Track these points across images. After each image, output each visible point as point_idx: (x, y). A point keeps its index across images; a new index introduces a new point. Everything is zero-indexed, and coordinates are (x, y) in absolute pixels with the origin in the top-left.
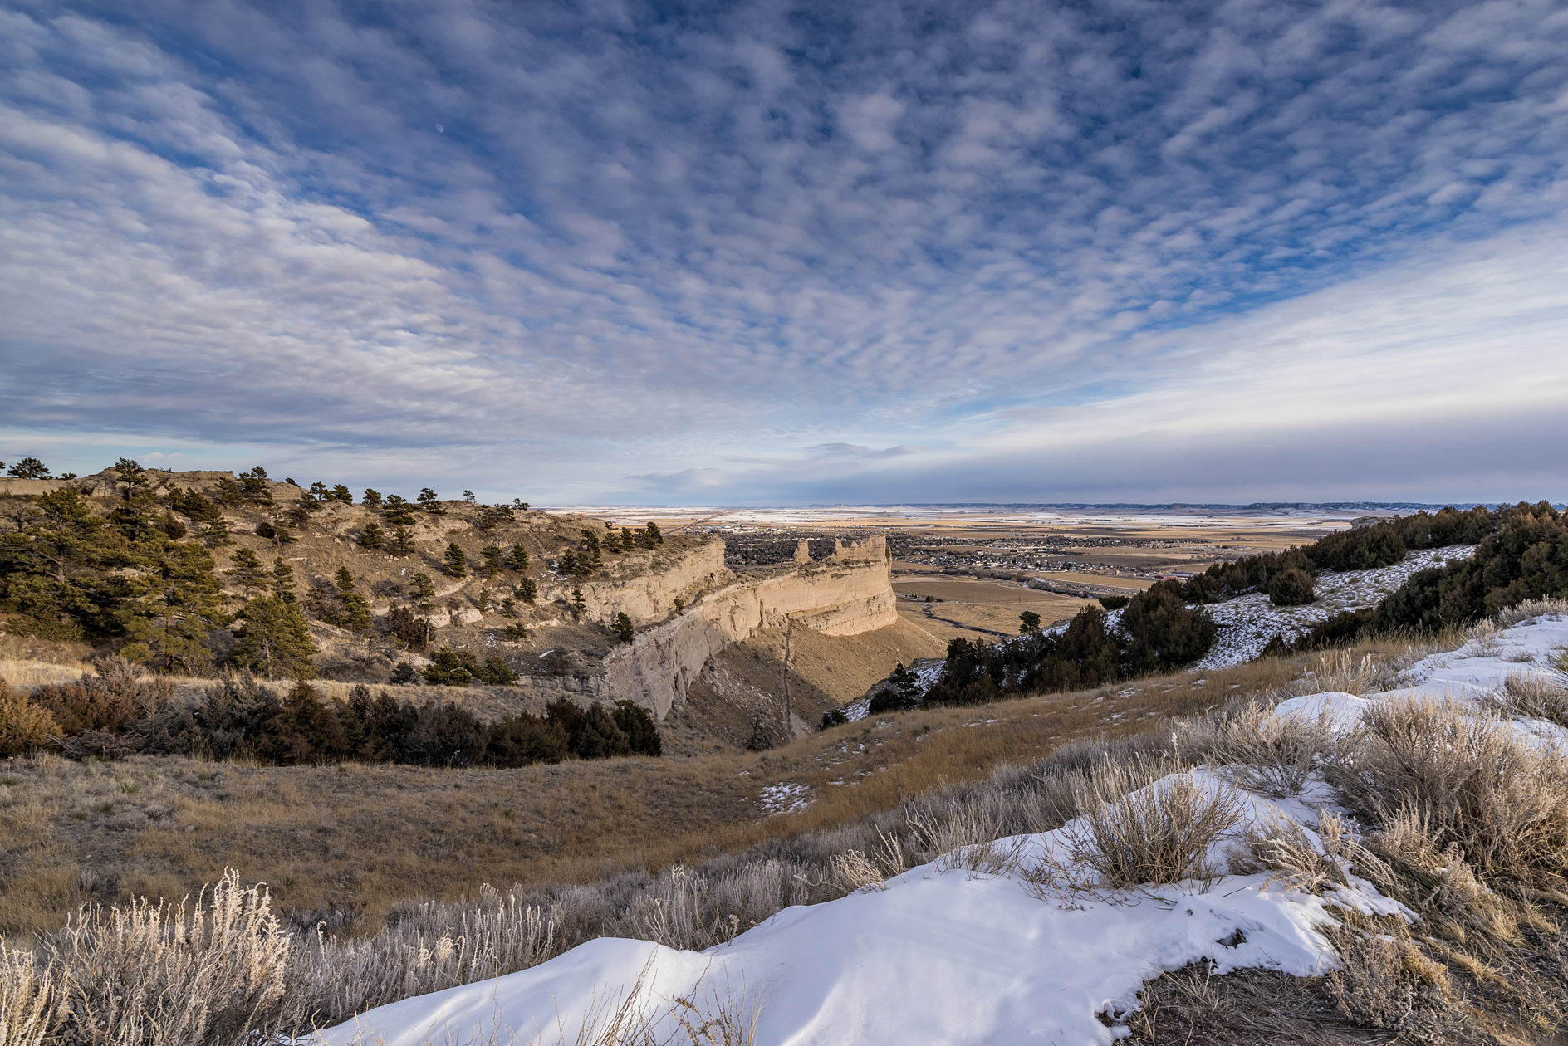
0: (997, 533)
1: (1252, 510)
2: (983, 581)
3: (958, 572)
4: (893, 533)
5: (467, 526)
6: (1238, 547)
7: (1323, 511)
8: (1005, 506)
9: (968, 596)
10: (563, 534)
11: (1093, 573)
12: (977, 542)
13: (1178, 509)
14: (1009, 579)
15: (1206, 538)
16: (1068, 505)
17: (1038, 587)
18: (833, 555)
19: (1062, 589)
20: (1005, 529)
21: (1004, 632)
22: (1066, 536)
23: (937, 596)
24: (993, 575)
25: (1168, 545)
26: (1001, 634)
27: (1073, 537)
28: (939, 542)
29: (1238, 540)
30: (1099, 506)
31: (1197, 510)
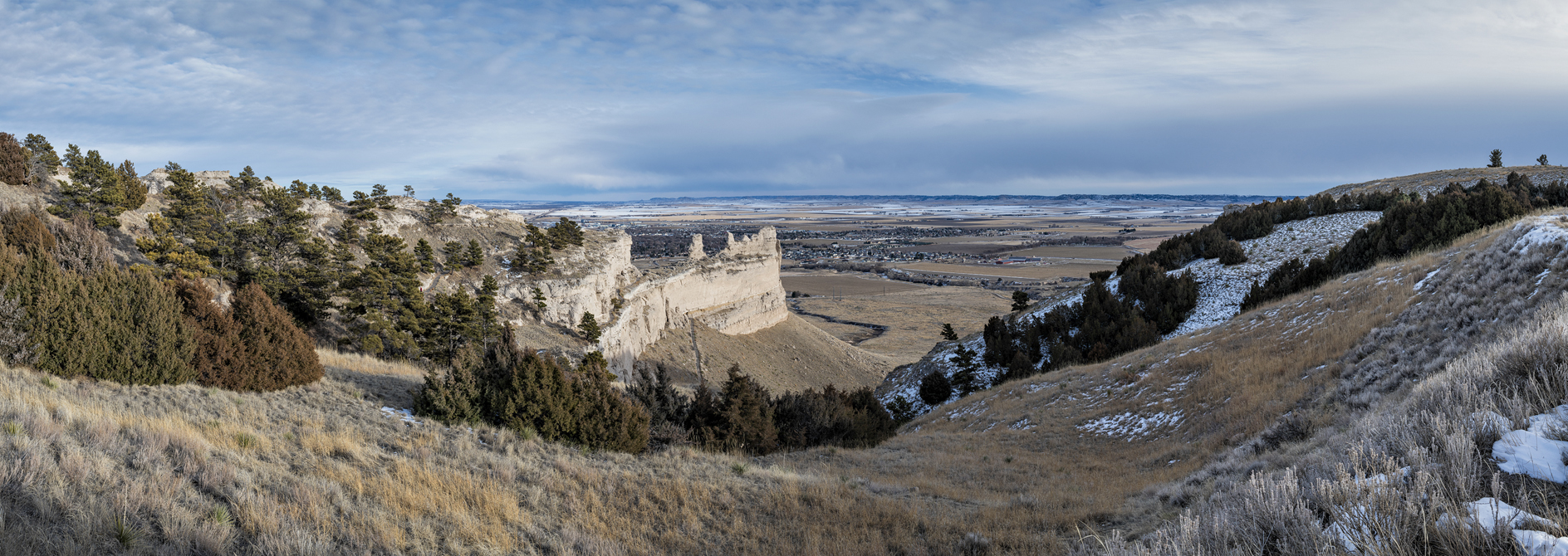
0: (848, 226)
1: (1061, 201)
2: (844, 274)
3: (817, 266)
4: (744, 227)
5: (414, 221)
6: (1055, 233)
7: (1109, 201)
8: (852, 197)
9: (834, 290)
10: (503, 230)
11: (943, 261)
12: (831, 235)
13: (1005, 199)
14: (869, 271)
15: (1030, 226)
16: (911, 197)
17: (897, 277)
18: (726, 250)
19: (920, 278)
20: (856, 221)
21: (876, 323)
22: (913, 227)
23: (803, 292)
24: (852, 268)
25: (1001, 233)
26: (874, 326)
27: (920, 227)
28: (793, 236)
29: (1054, 226)
30: (938, 198)
31: (1020, 200)
